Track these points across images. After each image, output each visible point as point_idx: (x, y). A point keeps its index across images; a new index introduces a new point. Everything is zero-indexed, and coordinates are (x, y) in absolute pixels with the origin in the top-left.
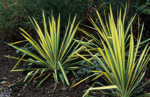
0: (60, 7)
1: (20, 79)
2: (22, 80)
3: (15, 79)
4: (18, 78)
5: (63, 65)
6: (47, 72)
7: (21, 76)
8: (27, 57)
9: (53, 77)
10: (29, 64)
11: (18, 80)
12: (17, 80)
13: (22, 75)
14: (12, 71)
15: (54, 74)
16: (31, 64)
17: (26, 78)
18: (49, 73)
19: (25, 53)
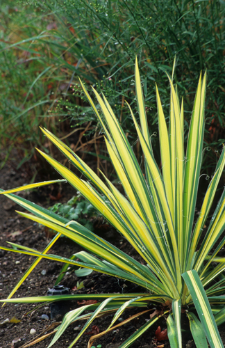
0: (211, 46)
1: (39, 333)
2: (44, 340)
3: (18, 334)
4: (33, 331)
5: (206, 288)
6: (144, 309)
7: (43, 322)
8: (65, 246)
9: (166, 333)
10: (80, 272)
11: (29, 338)
12: (27, 339)
13: (49, 315)
14: (9, 300)
15: (169, 320)
16: (89, 272)
17: (60, 331)
18: (152, 316)
19: (57, 232)
